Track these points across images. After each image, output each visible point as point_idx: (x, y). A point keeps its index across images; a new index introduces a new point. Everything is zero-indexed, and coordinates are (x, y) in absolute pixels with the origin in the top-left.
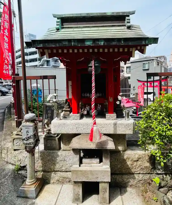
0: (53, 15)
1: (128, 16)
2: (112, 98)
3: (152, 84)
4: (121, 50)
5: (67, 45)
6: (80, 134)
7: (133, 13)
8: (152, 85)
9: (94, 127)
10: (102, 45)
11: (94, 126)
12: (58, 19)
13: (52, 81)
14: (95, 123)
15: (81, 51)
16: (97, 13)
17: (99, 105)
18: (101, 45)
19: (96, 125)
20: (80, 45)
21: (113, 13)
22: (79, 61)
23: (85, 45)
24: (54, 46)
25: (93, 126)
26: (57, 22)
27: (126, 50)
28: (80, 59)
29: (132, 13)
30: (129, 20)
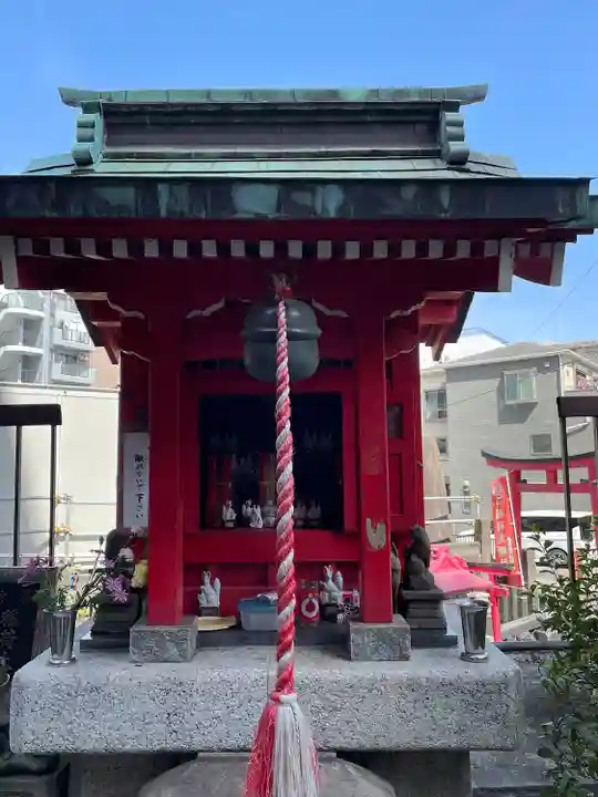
0: (62, 92)
1: (454, 107)
2: (381, 527)
3: (560, 474)
4: (436, 250)
5: (133, 215)
6: (191, 756)
7: (478, 96)
8: (561, 481)
9: (281, 709)
10: (332, 214)
11: (283, 697)
12: (87, 109)
13: (35, 435)
14: (284, 682)
15: (209, 250)
16: (293, 93)
17: (329, 573)
18: (325, 216)
19: (291, 690)
20: (206, 214)
21: (376, 92)
22: (195, 317)
23: (235, 212)
24: (55, 215)
25: (277, 700)
26: (81, 126)
27: (463, 250)
28: (203, 309)
29: (471, 95)
30: (460, 124)
